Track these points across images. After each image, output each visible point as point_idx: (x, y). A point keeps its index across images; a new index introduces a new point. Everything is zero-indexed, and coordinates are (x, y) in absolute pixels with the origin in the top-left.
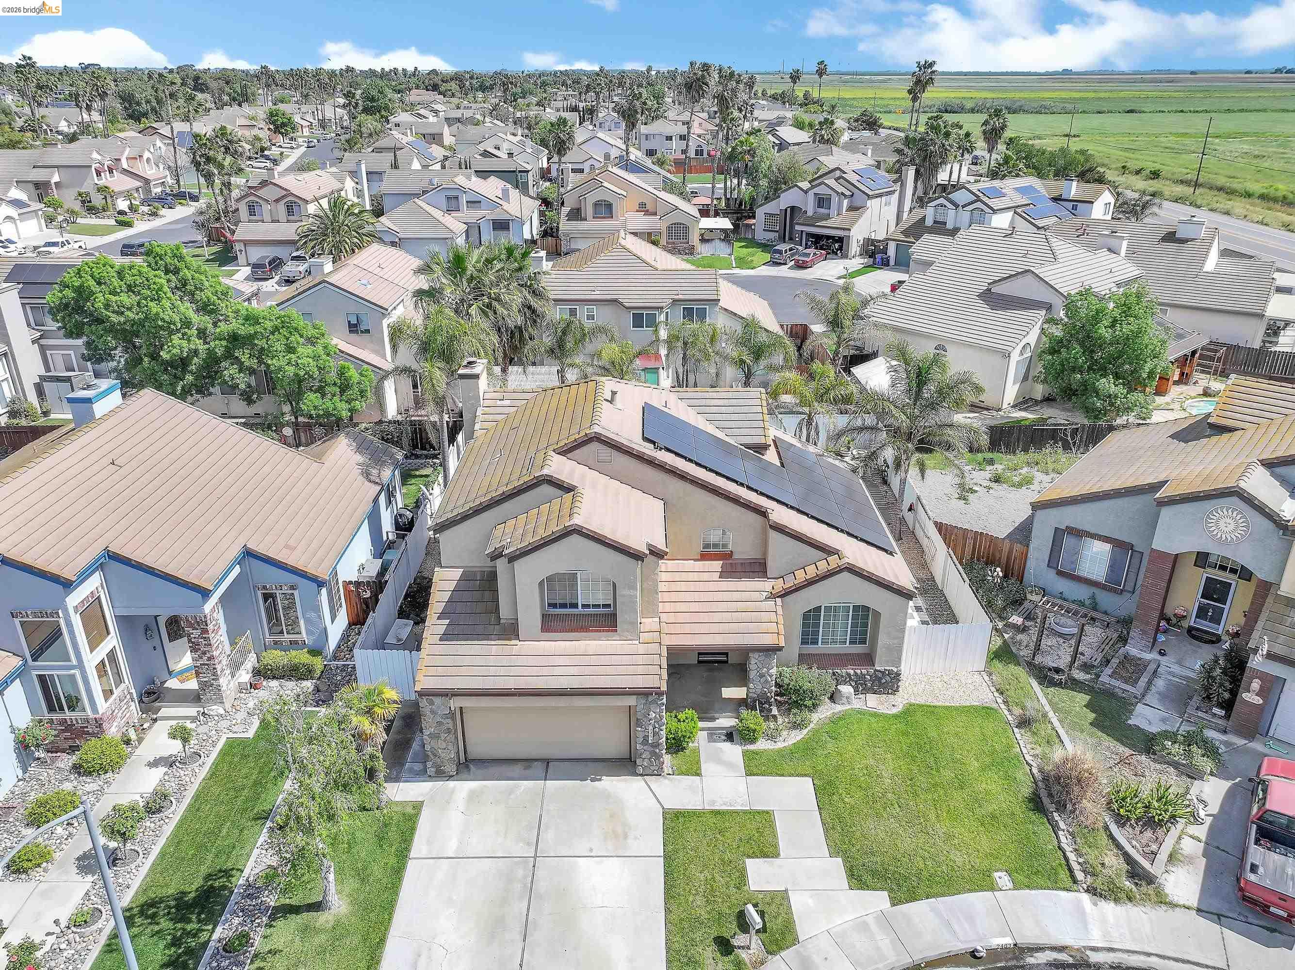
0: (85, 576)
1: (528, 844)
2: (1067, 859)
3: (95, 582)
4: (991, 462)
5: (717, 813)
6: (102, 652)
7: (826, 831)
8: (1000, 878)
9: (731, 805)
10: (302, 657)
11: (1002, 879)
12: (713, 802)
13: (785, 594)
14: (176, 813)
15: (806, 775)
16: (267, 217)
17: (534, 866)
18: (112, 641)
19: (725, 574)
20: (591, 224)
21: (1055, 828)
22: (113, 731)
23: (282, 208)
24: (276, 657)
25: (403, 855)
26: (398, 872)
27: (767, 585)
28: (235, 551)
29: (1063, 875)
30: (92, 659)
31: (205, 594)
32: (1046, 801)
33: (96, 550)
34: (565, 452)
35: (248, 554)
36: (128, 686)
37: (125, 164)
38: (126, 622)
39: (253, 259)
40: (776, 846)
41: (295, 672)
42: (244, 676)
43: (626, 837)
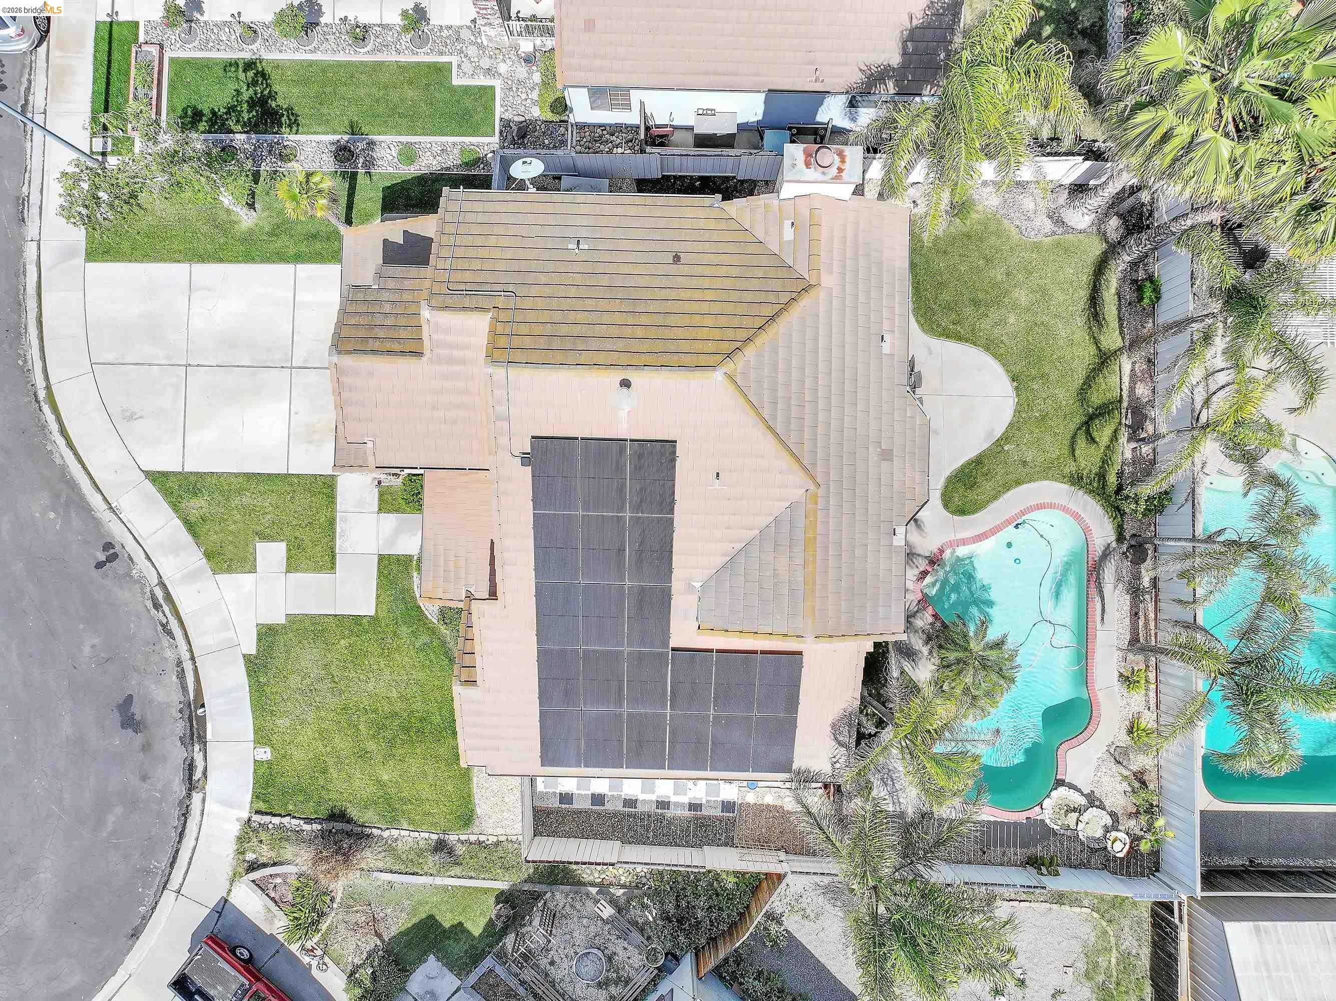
1: (305, 361)
2: (275, 815)
5: (332, 523)
7: (312, 617)
8: (265, 752)
9: (341, 536)
11: (265, 754)
12: (345, 520)
15: (376, 611)
17: (282, 367)
21: (308, 821)
29: (262, 806)
32: (339, 826)
40: (296, 570)
43: (310, 442)
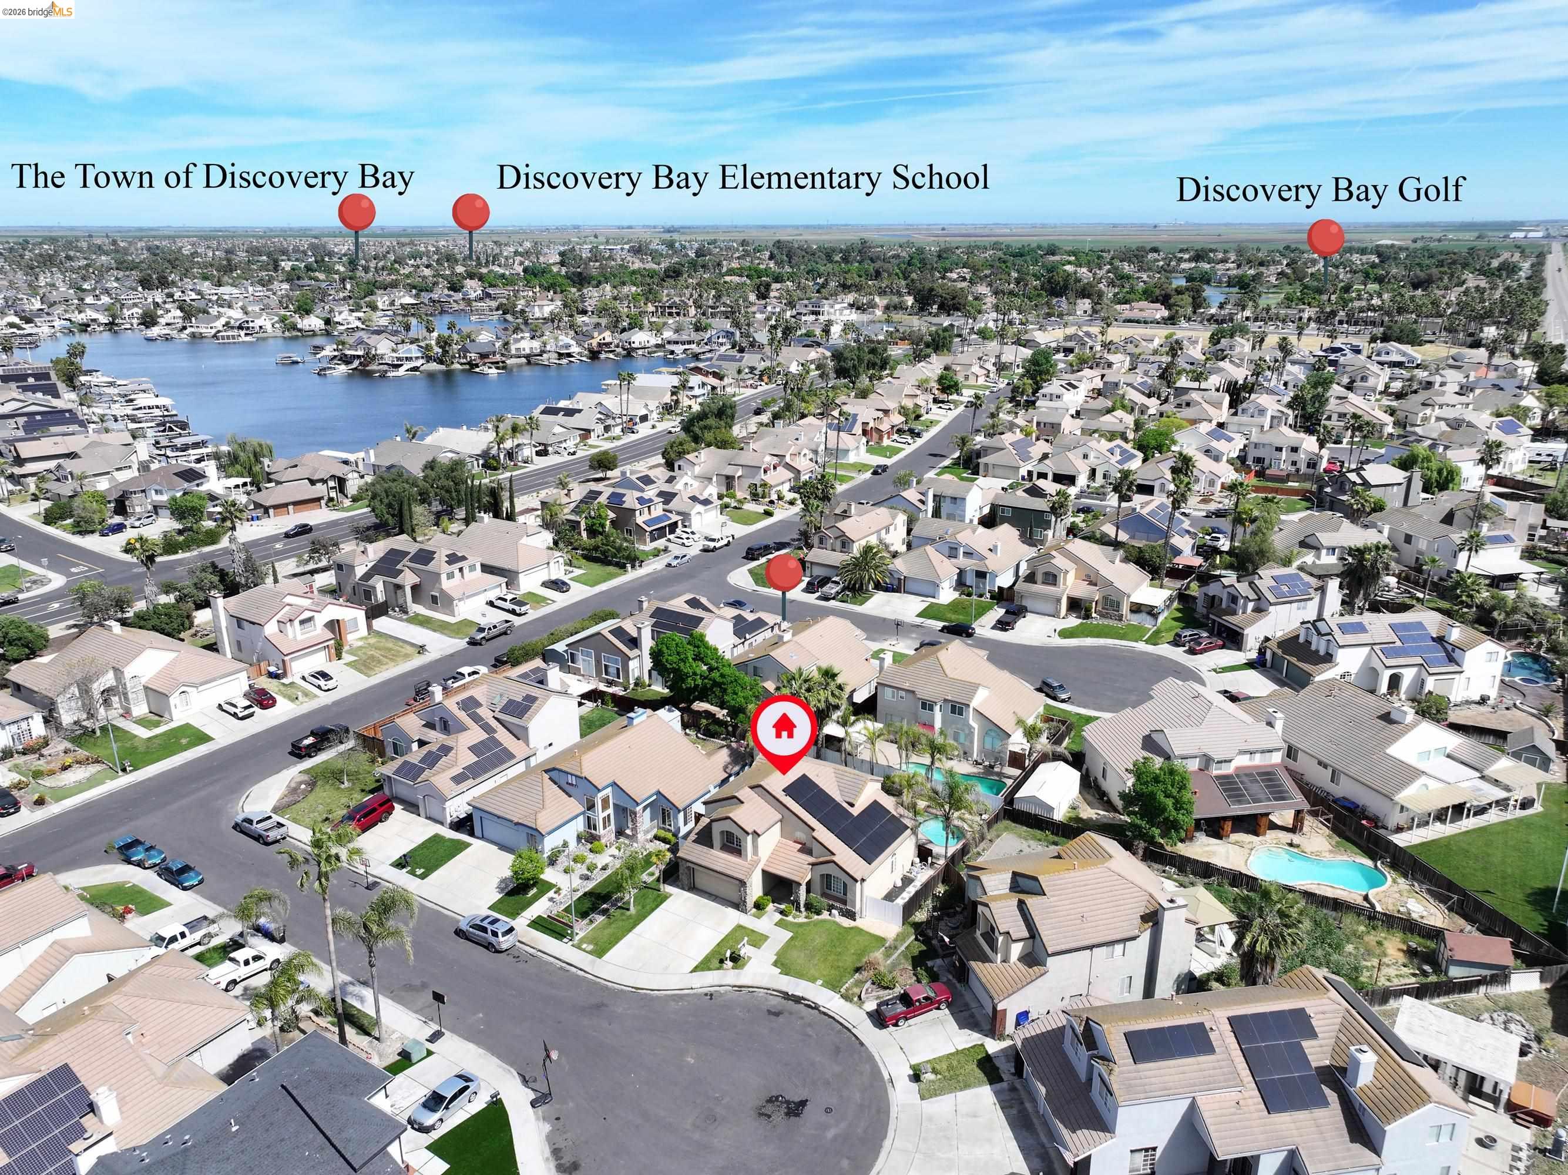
0: (604, 788)
2: (845, 985)
3: (609, 790)
4: (1055, 844)
5: (753, 931)
6: (605, 814)
8: (819, 981)
9: (760, 931)
10: (669, 836)
12: (755, 928)
13: (813, 865)
14: (609, 872)
15: (792, 932)
16: (829, 546)
17: (688, 923)
18: (610, 811)
19: (800, 850)
20: (1039, 588)
21: (853, 977)
22: (603, 841)
23: (838, 544)
24: (662, 834)
25: (657, 906)
26: (653, 910)
27: (812, 860)
28: (654, 790)
30: (602, 815)
31: (638, 804)
33: (610, 781)
34: (752, 788)
35: (659, 793)
36: (612, 827)
37: (788, 459)
38: (616, 806)
39: (815, 574)
40: (761, 946)
41: (664, 840)
42: (650, 836)
43: (721, 926)
